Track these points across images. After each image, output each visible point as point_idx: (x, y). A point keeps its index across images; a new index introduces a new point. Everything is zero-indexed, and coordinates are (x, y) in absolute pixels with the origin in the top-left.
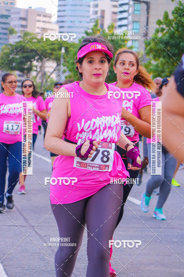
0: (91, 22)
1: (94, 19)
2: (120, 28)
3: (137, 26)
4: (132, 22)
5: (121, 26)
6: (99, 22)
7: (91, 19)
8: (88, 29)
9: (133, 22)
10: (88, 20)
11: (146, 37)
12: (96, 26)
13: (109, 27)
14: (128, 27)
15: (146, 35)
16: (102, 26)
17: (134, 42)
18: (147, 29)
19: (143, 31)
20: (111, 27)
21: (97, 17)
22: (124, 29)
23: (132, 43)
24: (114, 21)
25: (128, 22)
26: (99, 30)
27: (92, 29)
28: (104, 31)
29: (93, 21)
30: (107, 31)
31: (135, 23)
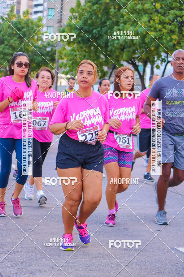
0: (7, 8)
1: (10, 4)
2: (35, 14)
3: (52, 12)
4: (47, 9)
5: (36, 12)
6: (15, 8)
7: (8, 5)
8: (5, 14)
9: (49, 8)
10: (5, 5)
11: (60, 23)
12: (12, 11)
13: (24, 13)
14: (43, 14)
15: (60, 21)
16: (18, 11)
17: (49, 27)
18: (61, 15)
19: (58, 17)
20: (27, 13)
21: (14, 3)
22: (40, 15)
23: (47, 29)
24: (31, 7)
25: (44, 9)
26: (14, 16)
27: (8, 15)
28: (19, 17)
29: (9, 6)
30: (22, 17)
31: (50, 10)
